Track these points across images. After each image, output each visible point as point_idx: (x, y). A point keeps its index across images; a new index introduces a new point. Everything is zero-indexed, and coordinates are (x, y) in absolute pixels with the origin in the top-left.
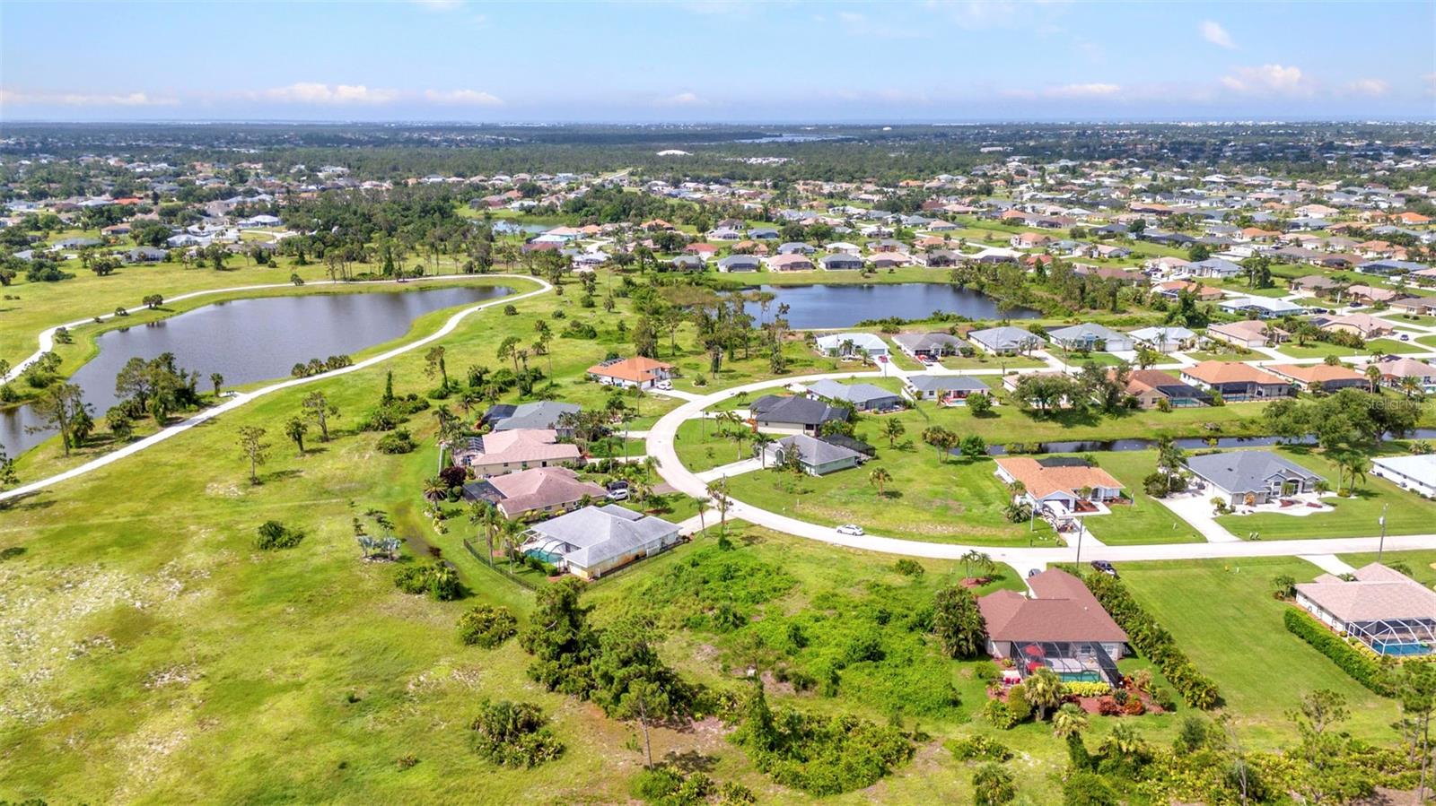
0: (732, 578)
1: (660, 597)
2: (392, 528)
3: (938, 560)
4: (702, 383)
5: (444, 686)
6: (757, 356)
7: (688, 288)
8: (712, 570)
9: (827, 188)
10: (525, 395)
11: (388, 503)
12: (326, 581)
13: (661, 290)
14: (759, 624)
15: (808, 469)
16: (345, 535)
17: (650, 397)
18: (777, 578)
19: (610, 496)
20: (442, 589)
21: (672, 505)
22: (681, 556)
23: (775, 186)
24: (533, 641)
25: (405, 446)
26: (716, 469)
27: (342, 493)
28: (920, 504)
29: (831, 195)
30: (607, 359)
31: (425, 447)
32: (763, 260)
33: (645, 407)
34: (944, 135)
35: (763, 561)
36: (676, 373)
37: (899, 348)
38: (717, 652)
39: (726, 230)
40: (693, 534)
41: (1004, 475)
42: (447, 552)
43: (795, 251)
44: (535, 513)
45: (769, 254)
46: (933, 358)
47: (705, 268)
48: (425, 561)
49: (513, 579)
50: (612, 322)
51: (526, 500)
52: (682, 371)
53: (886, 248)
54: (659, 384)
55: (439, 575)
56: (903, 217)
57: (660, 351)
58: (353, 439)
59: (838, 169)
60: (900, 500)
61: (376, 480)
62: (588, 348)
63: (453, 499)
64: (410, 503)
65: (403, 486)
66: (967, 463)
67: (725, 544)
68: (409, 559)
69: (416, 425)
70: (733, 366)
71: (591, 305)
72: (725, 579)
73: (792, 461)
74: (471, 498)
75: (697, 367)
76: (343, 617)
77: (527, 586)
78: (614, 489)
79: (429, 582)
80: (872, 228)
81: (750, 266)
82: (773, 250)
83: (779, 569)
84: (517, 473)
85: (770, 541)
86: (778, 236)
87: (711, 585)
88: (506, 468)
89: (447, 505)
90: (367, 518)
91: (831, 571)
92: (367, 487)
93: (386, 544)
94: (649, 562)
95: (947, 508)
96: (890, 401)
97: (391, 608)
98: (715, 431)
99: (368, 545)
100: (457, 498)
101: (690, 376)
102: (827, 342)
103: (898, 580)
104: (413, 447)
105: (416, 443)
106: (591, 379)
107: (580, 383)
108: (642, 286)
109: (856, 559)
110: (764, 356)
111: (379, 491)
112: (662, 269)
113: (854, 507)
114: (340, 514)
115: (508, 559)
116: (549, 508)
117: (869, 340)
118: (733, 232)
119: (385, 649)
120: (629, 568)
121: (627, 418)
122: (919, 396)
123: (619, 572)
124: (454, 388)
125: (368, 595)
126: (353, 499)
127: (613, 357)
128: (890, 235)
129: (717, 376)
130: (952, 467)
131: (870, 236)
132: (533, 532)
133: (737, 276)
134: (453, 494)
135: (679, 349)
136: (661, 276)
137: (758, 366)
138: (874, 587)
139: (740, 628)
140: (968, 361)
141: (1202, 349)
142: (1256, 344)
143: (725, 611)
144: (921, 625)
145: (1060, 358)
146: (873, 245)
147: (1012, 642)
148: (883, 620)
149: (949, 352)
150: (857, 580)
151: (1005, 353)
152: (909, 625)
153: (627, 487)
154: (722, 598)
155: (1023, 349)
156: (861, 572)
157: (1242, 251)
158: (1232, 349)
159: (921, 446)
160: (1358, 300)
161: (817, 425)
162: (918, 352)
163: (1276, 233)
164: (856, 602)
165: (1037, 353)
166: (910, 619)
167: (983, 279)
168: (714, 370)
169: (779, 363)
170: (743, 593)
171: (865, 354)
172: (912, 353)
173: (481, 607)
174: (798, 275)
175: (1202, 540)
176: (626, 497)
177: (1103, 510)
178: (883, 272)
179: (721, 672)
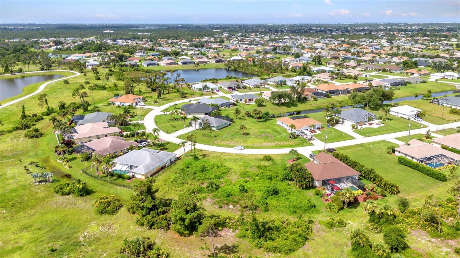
0: (205, 170)
1: (180, 182)
2: (45, 168)
3: (275, 155)
4: (156, 102)
5: (98, 235)
6: (172, 93)
7: (134, 72)
8: (195, 169)
9: (170, 41)
10: (85, 111)
11: (38, 159)
12: (19, 195)
13: (125, 73)
14: (225, 188)
15: (213, 128)
16: (21, 174)
17: (138, 109)
18: (222, 169)
19: (140, 145)
20: (80, 192)
21: (167, 146)
22: (180, 165)
23: (151, 41)
24: (133, 208)
25: (37, 135)
26: (177, 132)
27: (14, 156)
28: (258, 136)
29: (172, 43)
30: (115, 96)
31: (47, 134)
32: (158, 63)
33: (138, 112)
34: (199, 27)
35: (213, 163)
36: (144, 100)
37: (221, 87)
38: (213, 201)
39: (140, 54)
40: (180, 156)
41: (281, 124)
42: (75, 176)
43: (169, 59)
44: (111, 155)
45: (159, 61)
46: (234, 89)
47: (138, 66)
48: (65, 181)
49: (111, 183)
50: (110, 84)
51: (106, 150)
52: (147, 99)
53: (199, 58)
54: (139, 104)
55: (78, 185)
56: (200, 49)
57: (135, 93)
58: (11, 134)
59: (171, 35)
60: (250, 136)
61: (29, 149)
62: (104, 93)
63: (70, 153)
64: (49, 157)
65: (43, 150)
66: (265, 121)
67: (196, 158)
68: (57, 181)
69: (39, 125)
70: (165, 96)
71: (99, 79)
72: (203, 171)
73: (206, 126)
74: (78, 152)
75: (151, 97)
76: (33, 211)
77: (119, 185)
78: (141, 142)
79: (72, 190)
80: (193, 52)
81: (155, 64)
82: (160, 59)
83: (222, 165)
84: (95, 140)
85: (212, 155)
86: (159, 55)
87: (198, 174)
88: (90, 139)
89: (68, 156)
90: (30, 166)
91: (240, 163)
92: (25, 152)
93: (46, 175)
94: (168, 169)
95: (268, 137)
96: (229, 104)
97: (56, 203)
98: (170, 118)
99: (36, 177)
100: (71, 153)
101: (151, 101)
102: (197, 86)
103: (267, 163)
104: (42, 135)
105: (42, 133)
106: (111, 104)
107: (107, 105)
108: (116, 72)
109: (246, 158)
110: (175, 92)
111: (31, 154)
112: (122, 66)
113: (236, 140)
114: (15, 165)
115: (105, 175)
116: (116, 152)
117: (210, 85)
118: (142, 54)
119: (61, 223)
120: (160, 173)
121: (132, 117)
122: (237, 101)
123: (157, 175)
124: (52, 111)
125: (43, 199)
126: (20, 158)
127: (117, 95)
128: (198, 54)
129: (161, 100)
130: (261, 123)
131: (191, 55)
132: (113, 163)
133: (151, 68)
134: (69, 151)
135: (141, 92)
136: (122, 68)
137: (174, 96)
138: (259, 167)
139: (218, 190)
140: (246, 90)
141: (314, 82)
142: (329, 80)
143: (211, 184)
144: (285, 179)
145: (274, 87)
146: (195, 57)
147: (323, 180)
148: (271, 179)
149: (238, 87)
150: (252, 165)
151: (257, 87)
152: (281, 179)
153: (146, 141)
154: (205, 179)
155: (262, 85)
156: (251, 162)
157: (307, 55)
158: (323, 81)
159: (246, 117)
160: (347, 67)
161: (209, 113)
162: (228, 88)
163: (313, 50)
164: (257, 173)
165: (266, 86)
166: (281, 177)
167: (236, 66)
168: (158, 98)
169: (183, 94)
170: (212, 176)
171: (212, 89)
172: (227, 89)
173: (102, 197)
174: (173, 67)
175: (354, 138)
176: (147, 145)
177: (319, 132)
178: (202, 65)
179: (219, 209)
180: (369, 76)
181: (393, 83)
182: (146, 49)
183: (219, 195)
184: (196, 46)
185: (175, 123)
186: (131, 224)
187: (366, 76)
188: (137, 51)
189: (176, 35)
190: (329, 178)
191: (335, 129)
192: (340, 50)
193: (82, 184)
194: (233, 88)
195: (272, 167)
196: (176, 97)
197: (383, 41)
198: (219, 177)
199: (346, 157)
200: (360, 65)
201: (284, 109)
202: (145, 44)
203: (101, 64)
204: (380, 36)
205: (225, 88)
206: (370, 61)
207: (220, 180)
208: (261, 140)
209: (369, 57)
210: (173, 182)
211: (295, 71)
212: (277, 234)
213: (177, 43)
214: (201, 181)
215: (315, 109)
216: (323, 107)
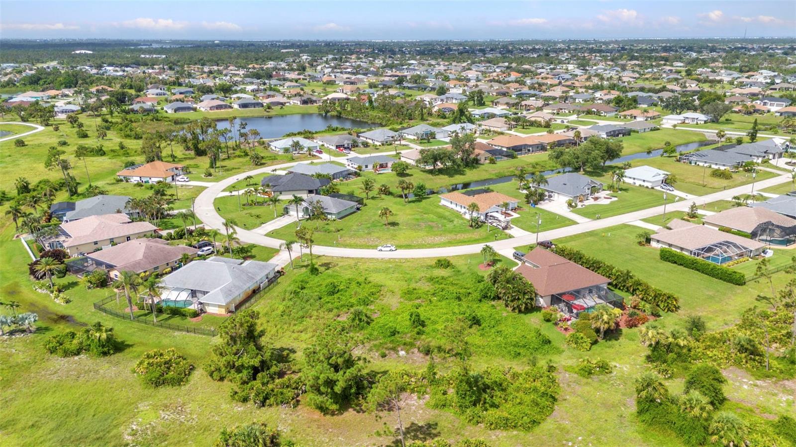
0: (338, 292)
1: (296, 316)
4: (210, 175)
6: (235, 157)
7: (152, 123)
8: (318, 290)
9: (206, 69)
13: (134, 124)
14: (380, 320)
17: (178, 187)
18: (368, 286)
19: (200, 253)
21: (253, 252)
22: (286, 284)
23: (171, 68)
24: (220, 370)
26: (263, 225)
28: (415, 226)
29: (211, 72)
30: (127, 167)
32: (195, 106)
33: (180, 194)
35: (348, 277)
36: (186, 171)
37: (323, 145)
39: (156, 91)
40: (282, 269)
41: (448, 204)
42: (81, 317)
43: (213, 99)
44: (148, 273)
45: (196, 103)
46: (348, 148)
47: (157, 112)
48: (63, 328)
51: (138, 264)
52: (190, 169)
53: (269, 96)
54: (178, 178)
55: (98, 334)
56: (266, 81)
57: (165, 159)
59: (205, 59)
60: (400, 226)
62: (104, 162)
63: (61, 275)
67: (314, 270)
68: (47, 329)
70: (223, 163)
71: (86, 136)
73: (316, 213)
75: (197, 166)
78: (200, 247)
79: (84, 344)
80: (254, 87)
81: (189, 109)
82: (197, 100)
85: (340, 264)
86: (193, 93)
87: (326, 299)
88: (97, 245)
89: (58, 281)
91: (396, 275)
95: (432, 227)
96: (346, 173)
98: (245, 202)
99: (3, 323)
100: (63, 273)
102: (279, 145)
103: (444, 273)
106: (122, 180)
108: (117, 123)
109: (404, 265)
110: (240, 156)
112: (126, 113)
113: (376, 235)
117: (304, 142)
120: (253, 300)
121: (171, 202)
122: (360, 169)
123: (247, 305)
127: (131, 165)
128: (265, 90)
129: (218, 170)
130: (413, 204)
131: (253, 91)
132: (160, 287)
133: (181, 115)
134: (60, 271)
135: (176, 157)
136: (128, 116)
137: (241, 162)
138: (431, 279)
139: (372, 325)
140: (368, 149)
141: (481, 134)
142: (504, 129)
143: (358, 314)
144: (485, 297)
145: (416, 143)
146: (260, 94)
147: (552, 296)
148: (459, 299)
149: (355, 145)
150: (418, 277)
151: (387, 143)
152: (479, 298)
153: (210, 245)
154: (342, 306)
155: (395, 141)
156: (415, 271)
157: (456, 91)
158: (495, 132)
159: (383, 196)
160: (528, 108)
161: (316, 190)
162: (338, 147)
163: (464, 82)
164: (432, 291)
165: (403, 142)
166: (477, 295)
167: (339, 109)
168: (212, 167)
169: (258, 158)
170: (353, 300)
171: (310, 149)
172: (334, 148)
173: (152, 353)
174: (223, 113)
175: (576, 223)
176: (213, 252)
177: (515, 215)
178: (276, 110)
179: (381, 359)
180: (568, 122)
181: (610, 132)
182: (164, 83)
183: (375, 333)
184: (258, 76)
185: (256, 210)
186: (222, 401)
187: (563, 122)
188: (149, 86)
189: (215, 59)
190: (561, 292)
191: (541, 209)
192: (509, 82)
193: (106, 331)
194: (346, 146)
195: (455, 278)
196: (244, 165)
197: (571, 67)
198: (366, 303)
199: (578, 253)
200: (548, 105)
201: (444, 180)
202: (160, 73)
203: (83, 110)
204: (564, 59)
205: (331, 147)
206: (561, 98)
207: (368, 307)
208: (421, 234)
209: (558, 92)
210: (282, 316)
211: (444, 117)
212: (503, 396)
213: (220, 72)
214: (335, 311)
215: (494, 177)
216: (507, 174)
